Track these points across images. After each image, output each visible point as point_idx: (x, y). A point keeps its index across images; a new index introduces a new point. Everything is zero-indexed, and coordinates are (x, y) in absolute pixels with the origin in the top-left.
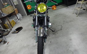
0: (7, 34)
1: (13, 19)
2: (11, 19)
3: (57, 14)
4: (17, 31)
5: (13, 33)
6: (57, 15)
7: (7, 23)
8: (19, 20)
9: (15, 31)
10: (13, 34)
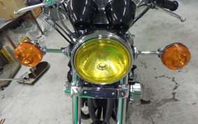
0: (7, 86)
1: (27, 35)
2: (22, 32)
3: (155, 22)
4: (33, 80)
5: (20, 83)
6: (152, 28)
7: (8, 48)
8: (43, 33)
9: (25, 78)
10: (21, 86)
